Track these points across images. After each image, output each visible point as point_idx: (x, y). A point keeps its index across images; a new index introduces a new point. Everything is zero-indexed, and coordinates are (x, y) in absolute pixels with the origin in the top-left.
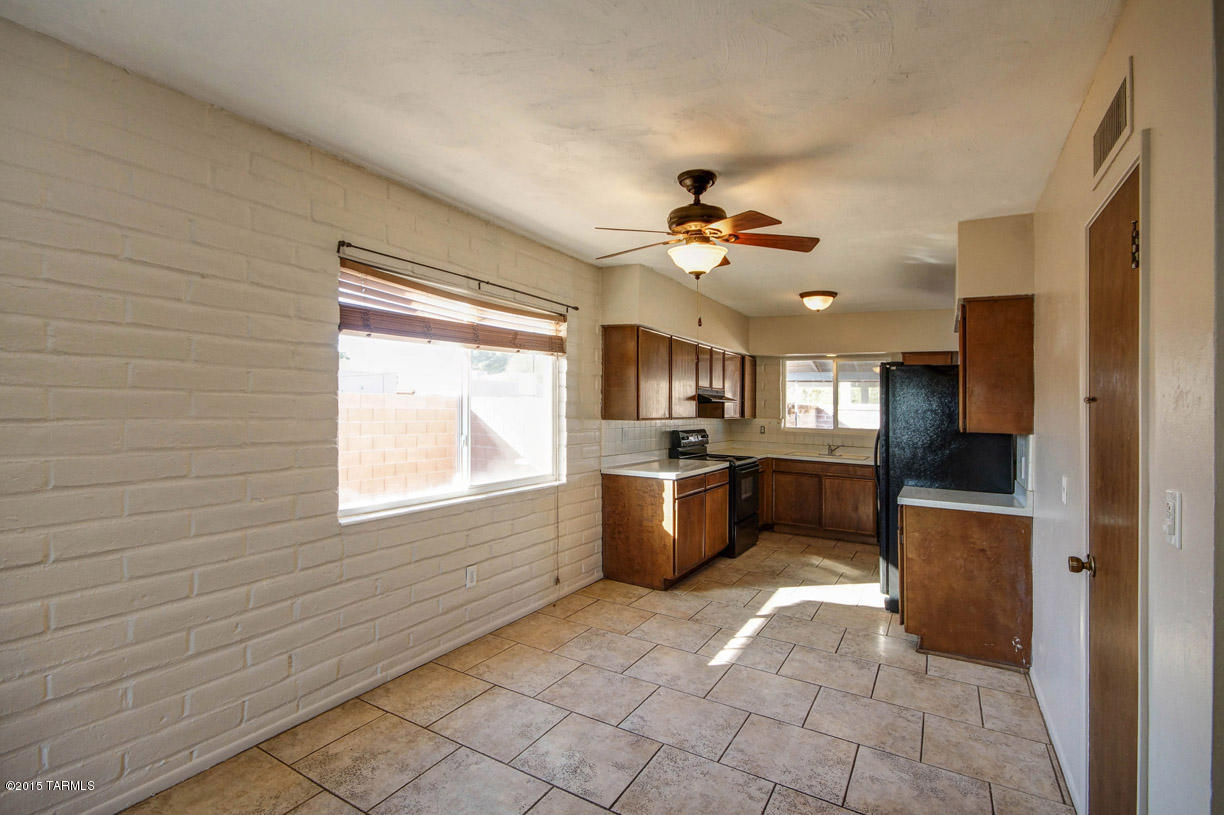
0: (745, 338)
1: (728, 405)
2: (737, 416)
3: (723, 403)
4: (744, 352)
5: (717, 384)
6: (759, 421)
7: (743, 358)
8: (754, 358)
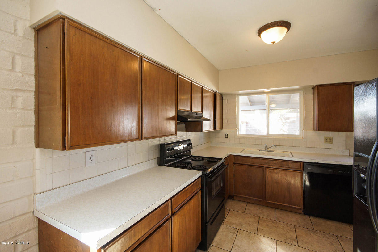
0: (216, 81)
1: (205, 123)
2: (212, 129)
3: (202, 122)
4: (215, 90)
5: (196, 109)
6: (224, 131)
7: (215, 94)
8: (221, 95)
